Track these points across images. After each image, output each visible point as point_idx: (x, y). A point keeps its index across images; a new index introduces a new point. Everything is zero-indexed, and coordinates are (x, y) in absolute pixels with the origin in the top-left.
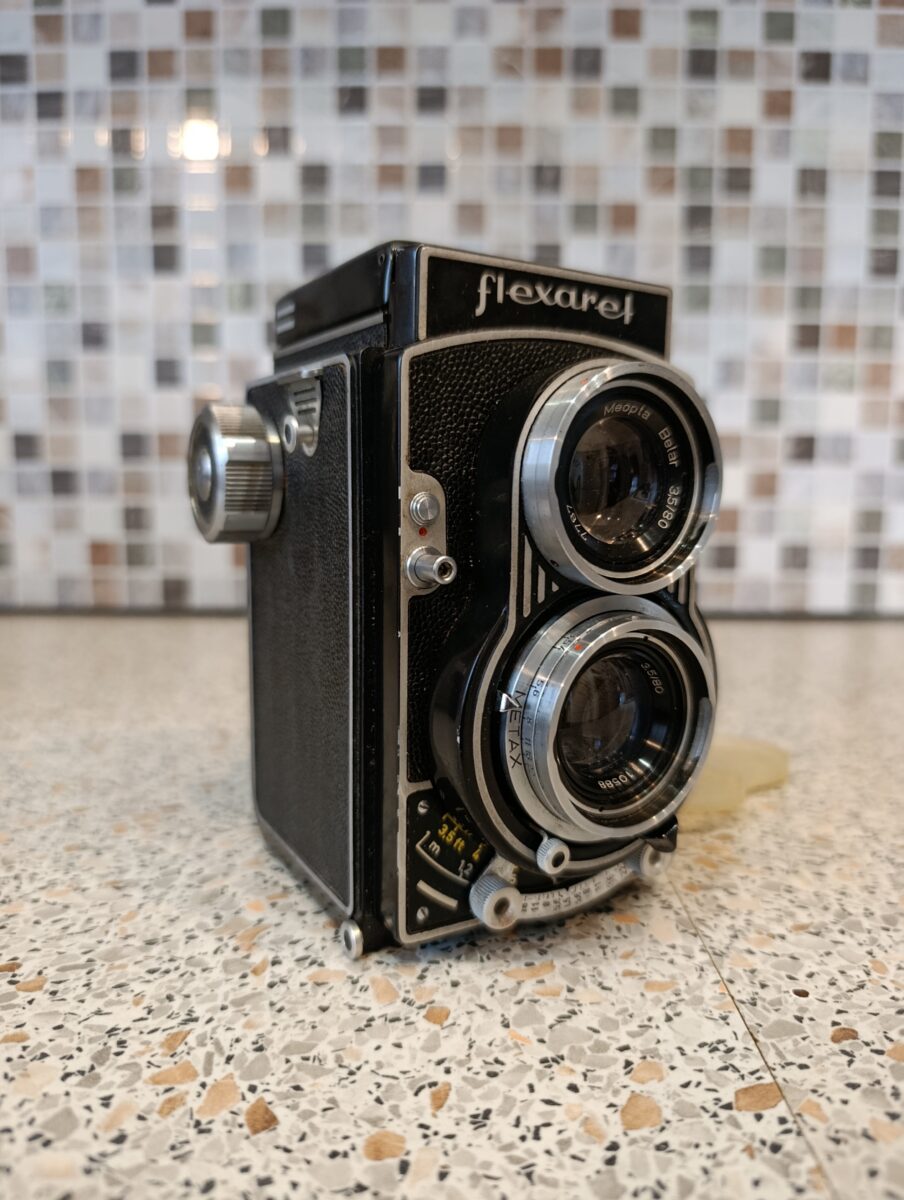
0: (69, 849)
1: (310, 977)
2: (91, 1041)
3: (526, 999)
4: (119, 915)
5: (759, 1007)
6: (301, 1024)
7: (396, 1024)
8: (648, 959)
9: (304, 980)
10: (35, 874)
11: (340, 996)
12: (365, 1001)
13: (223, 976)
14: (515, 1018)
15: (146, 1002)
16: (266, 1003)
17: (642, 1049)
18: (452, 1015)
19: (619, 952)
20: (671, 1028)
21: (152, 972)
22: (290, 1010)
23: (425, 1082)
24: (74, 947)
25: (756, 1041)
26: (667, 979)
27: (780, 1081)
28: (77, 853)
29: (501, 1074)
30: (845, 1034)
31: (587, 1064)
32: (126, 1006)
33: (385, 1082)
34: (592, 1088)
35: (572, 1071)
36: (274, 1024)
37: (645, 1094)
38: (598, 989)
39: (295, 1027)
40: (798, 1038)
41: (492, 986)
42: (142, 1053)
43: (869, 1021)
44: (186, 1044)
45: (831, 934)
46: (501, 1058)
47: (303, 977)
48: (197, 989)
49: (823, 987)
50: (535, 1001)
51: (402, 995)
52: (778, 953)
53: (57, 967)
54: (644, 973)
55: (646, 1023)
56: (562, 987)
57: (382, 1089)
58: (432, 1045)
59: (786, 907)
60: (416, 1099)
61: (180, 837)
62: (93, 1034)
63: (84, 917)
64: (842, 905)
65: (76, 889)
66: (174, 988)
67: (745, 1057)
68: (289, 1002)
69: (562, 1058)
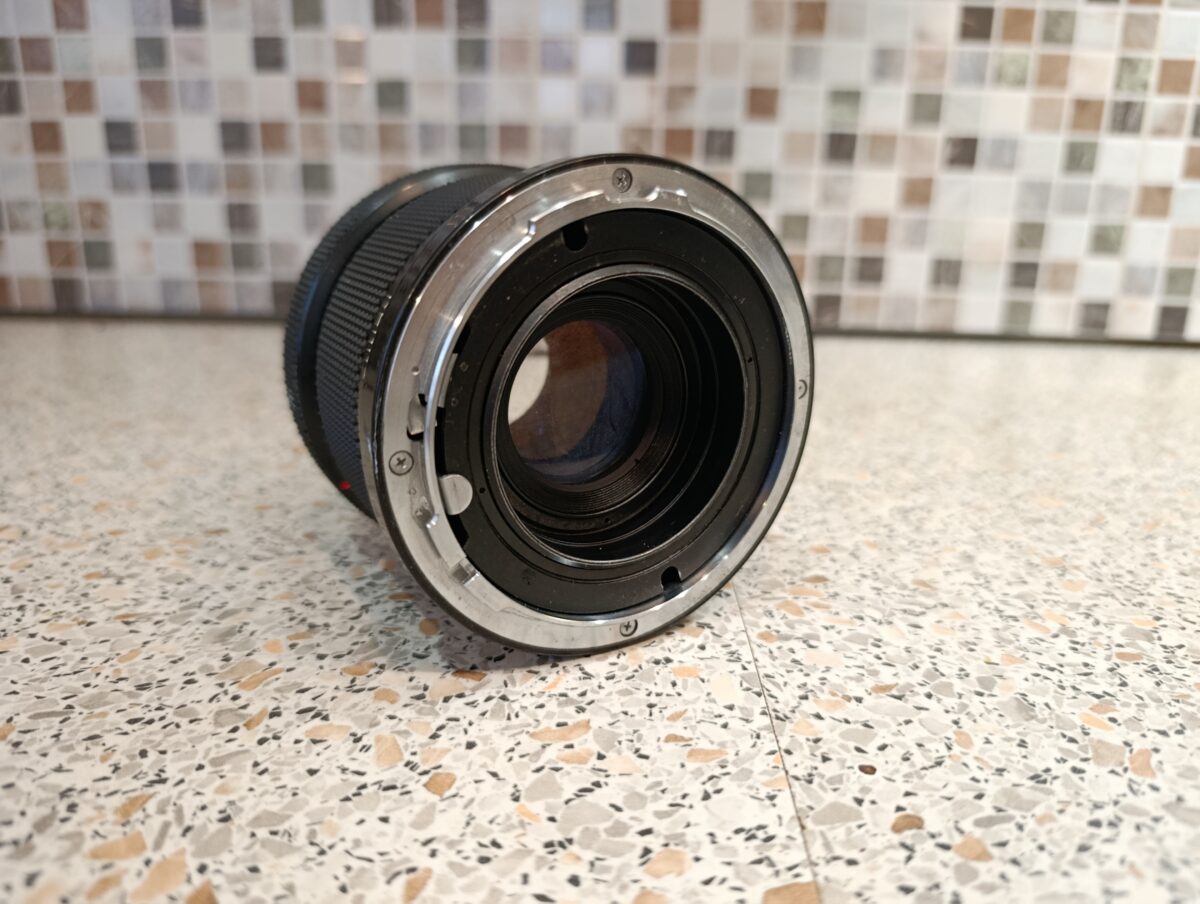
0: (89, 576)
1: (308, 733)
2: (40, 803)
3: (548, 766)
4: (118, 654)
5: (814, 786)
6: (280, 791)
7: (391, 793)
8: (698, 722)
9: (300, 738)
10: (42, 605)
11: (335, 757)
12: (363, 763)
13: (211, 729)
14: (528, 789)
15: (114, 759)
16: (250, 763)
17: (668, 833)
18: (458, 784)
19: (667, 713)
20: (706, 807)
21: (132, 722)
22: (275, 772)
23: (403, 867)
24: (55, 692)
25: (803, 827)
26: (715, 747)
27: (820, 879)
28: (95, 581)
29: (494, 859)
30: (909, 822)
31: (598, 851)
32: (91, 762)
33: (356, 864)
34: (597, 881)
35: (578, 858)
36: (251, 790)
37: (657, 892)
38: (634, 757)
39: (273, 793)
40: (853, 825)
41: (512, 750)
42: (90, 820)
43: (940, 807)
44: (144, 810)
45: (916, 699)
46: (500, 841)
47: (299, 734)
48: (177, 743)
49: (894, 763)
50: (557, 770)
51: (407, 757)
52: (850, 719)
53: (32, 713)
54: (691, 739)
55: (679, 801)
56: (591, 755)
57: (351, 874)
58: (424, 819)
59: (871, 665)
60: (387, 887)
61: (214, 565)
62: (43, 795)
63: (79, 655)
64: (934, 664)
65: (80, 624)
66: (151, 741)
67: (786, 847)
68: (275, 763)
69: (570, 841)
